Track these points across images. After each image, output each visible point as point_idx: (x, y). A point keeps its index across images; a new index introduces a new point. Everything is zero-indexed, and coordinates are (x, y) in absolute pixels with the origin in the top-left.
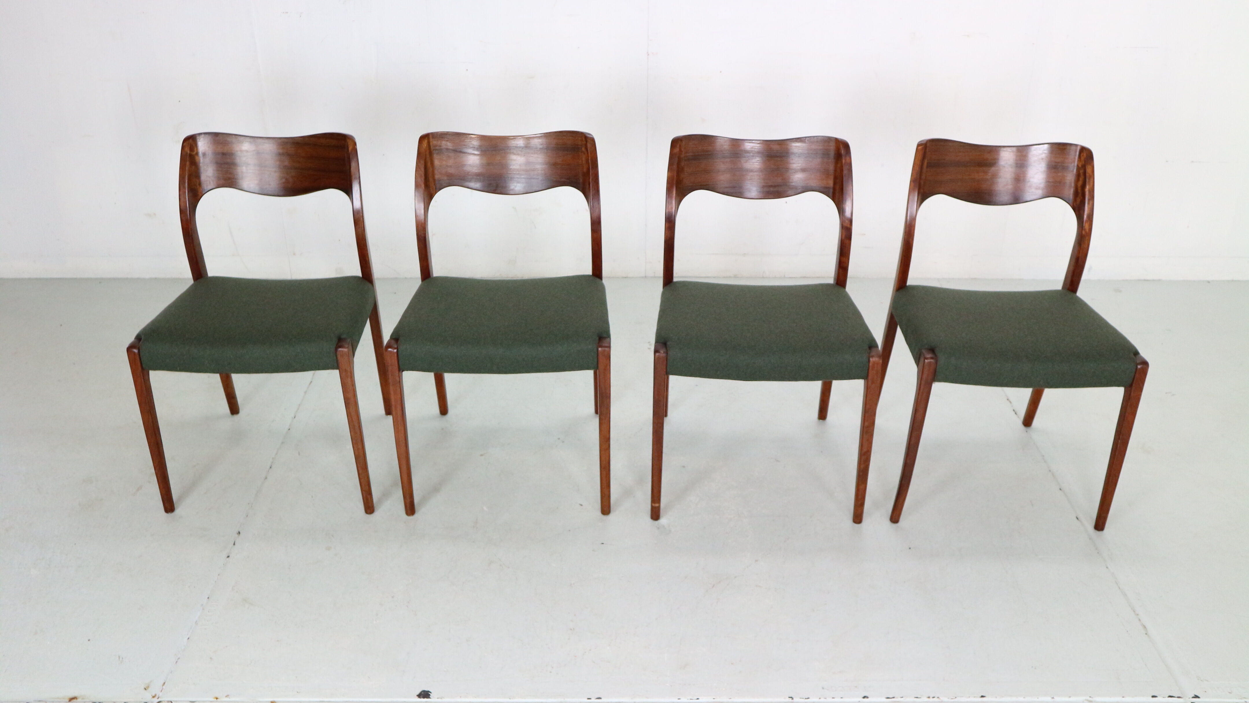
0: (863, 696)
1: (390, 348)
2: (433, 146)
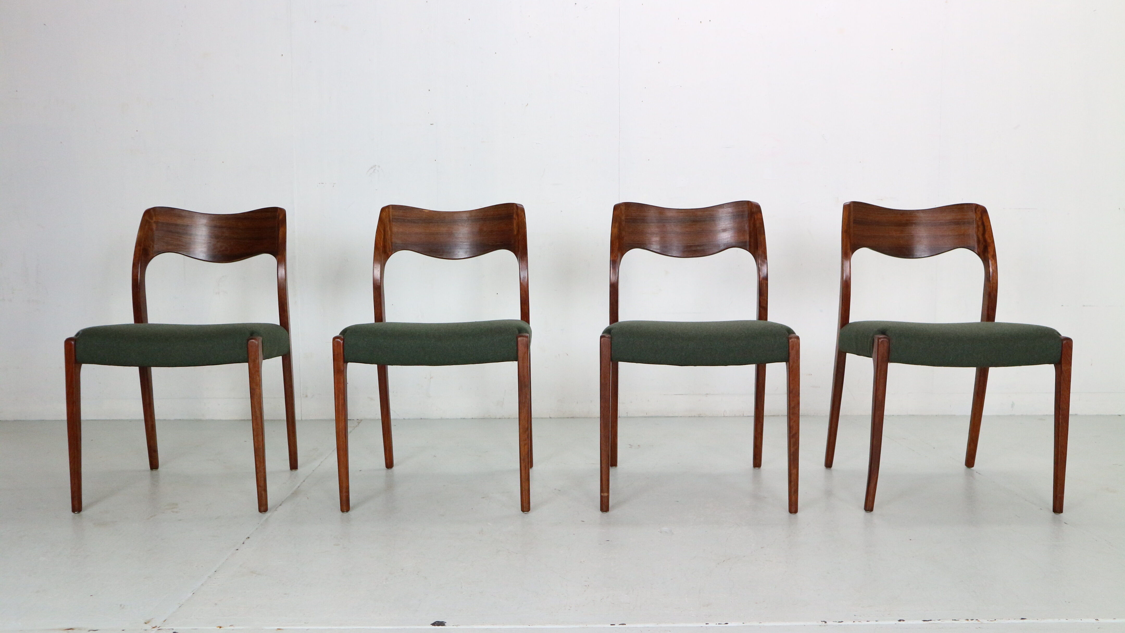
0: (899, 619)
1: (339, 339)
2: (392, 216)
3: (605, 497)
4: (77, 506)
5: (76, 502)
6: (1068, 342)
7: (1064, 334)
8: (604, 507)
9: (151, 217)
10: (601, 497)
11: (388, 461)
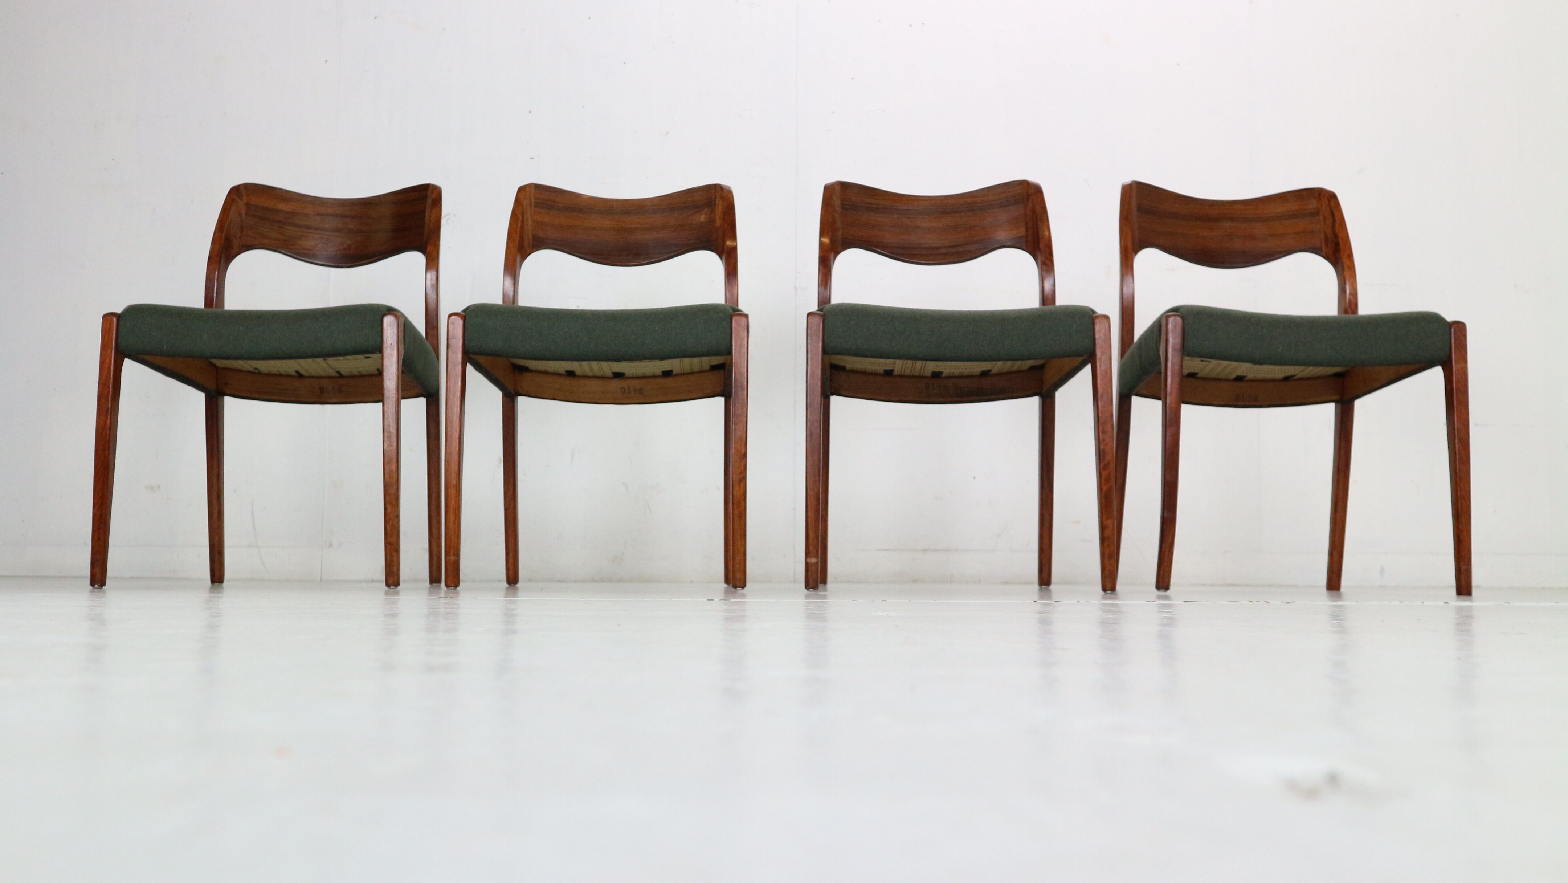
2: (535, 198)
3: (813, 564)
4: (98, 576)
5: (97, 570)
6: (1460, 328)
7: (1450, 316)
8: (811, 581)
9: (240, 196)
10: (807, 564)
11: (511, 572)
